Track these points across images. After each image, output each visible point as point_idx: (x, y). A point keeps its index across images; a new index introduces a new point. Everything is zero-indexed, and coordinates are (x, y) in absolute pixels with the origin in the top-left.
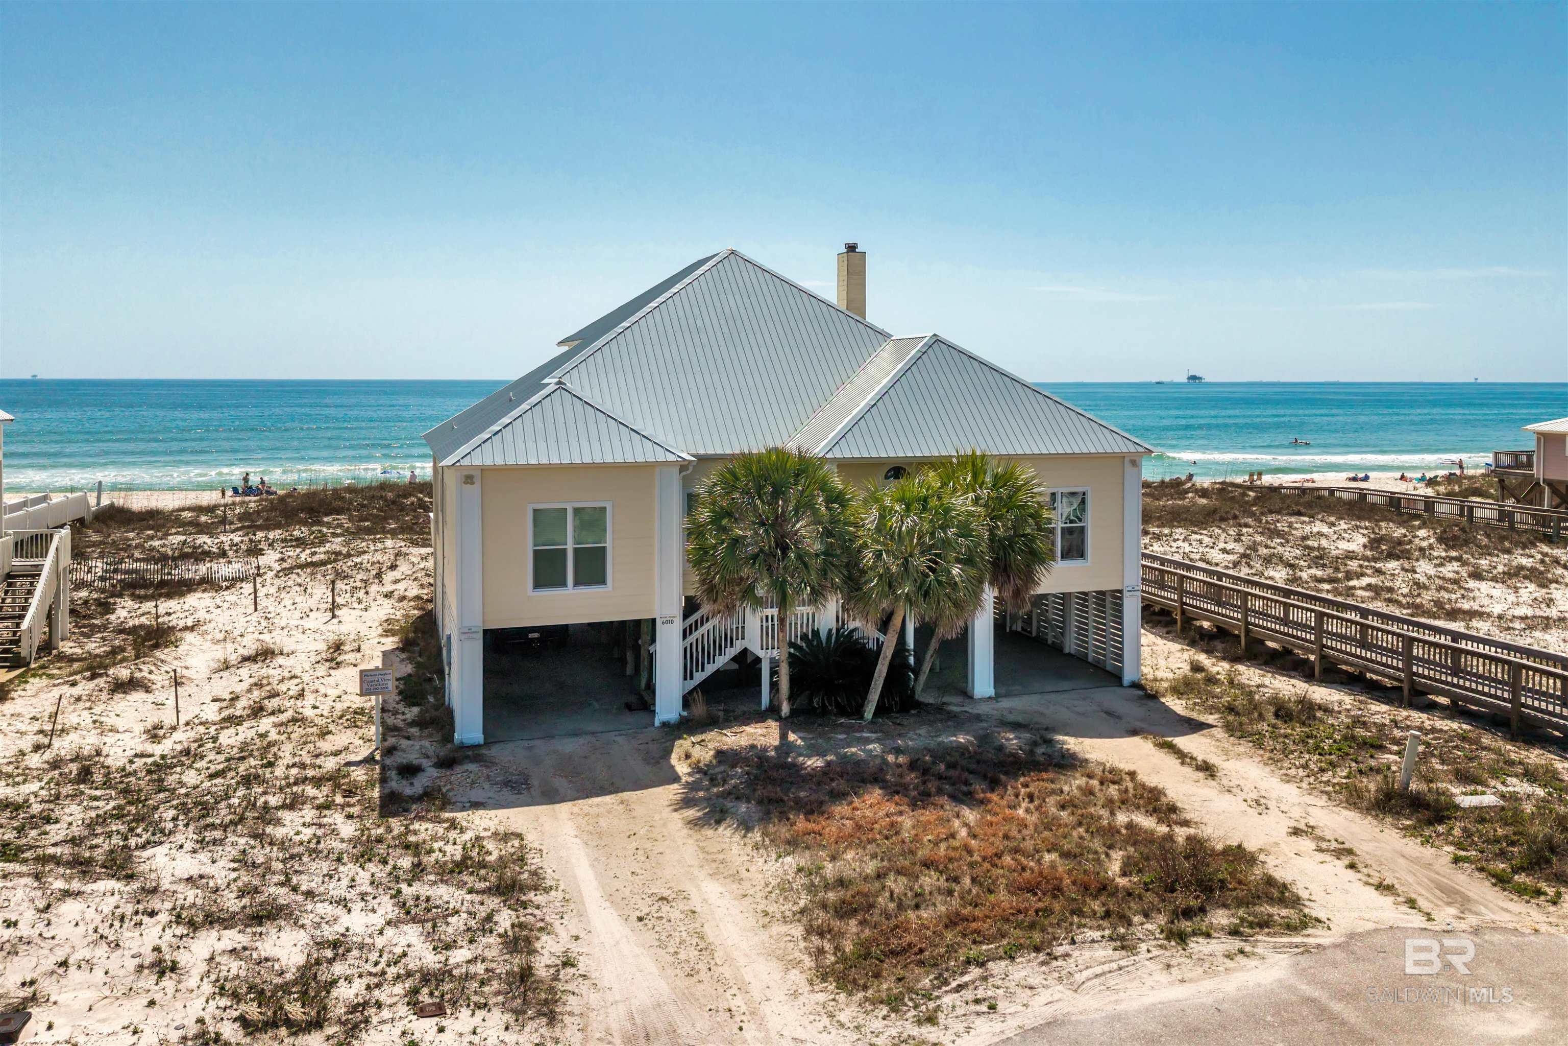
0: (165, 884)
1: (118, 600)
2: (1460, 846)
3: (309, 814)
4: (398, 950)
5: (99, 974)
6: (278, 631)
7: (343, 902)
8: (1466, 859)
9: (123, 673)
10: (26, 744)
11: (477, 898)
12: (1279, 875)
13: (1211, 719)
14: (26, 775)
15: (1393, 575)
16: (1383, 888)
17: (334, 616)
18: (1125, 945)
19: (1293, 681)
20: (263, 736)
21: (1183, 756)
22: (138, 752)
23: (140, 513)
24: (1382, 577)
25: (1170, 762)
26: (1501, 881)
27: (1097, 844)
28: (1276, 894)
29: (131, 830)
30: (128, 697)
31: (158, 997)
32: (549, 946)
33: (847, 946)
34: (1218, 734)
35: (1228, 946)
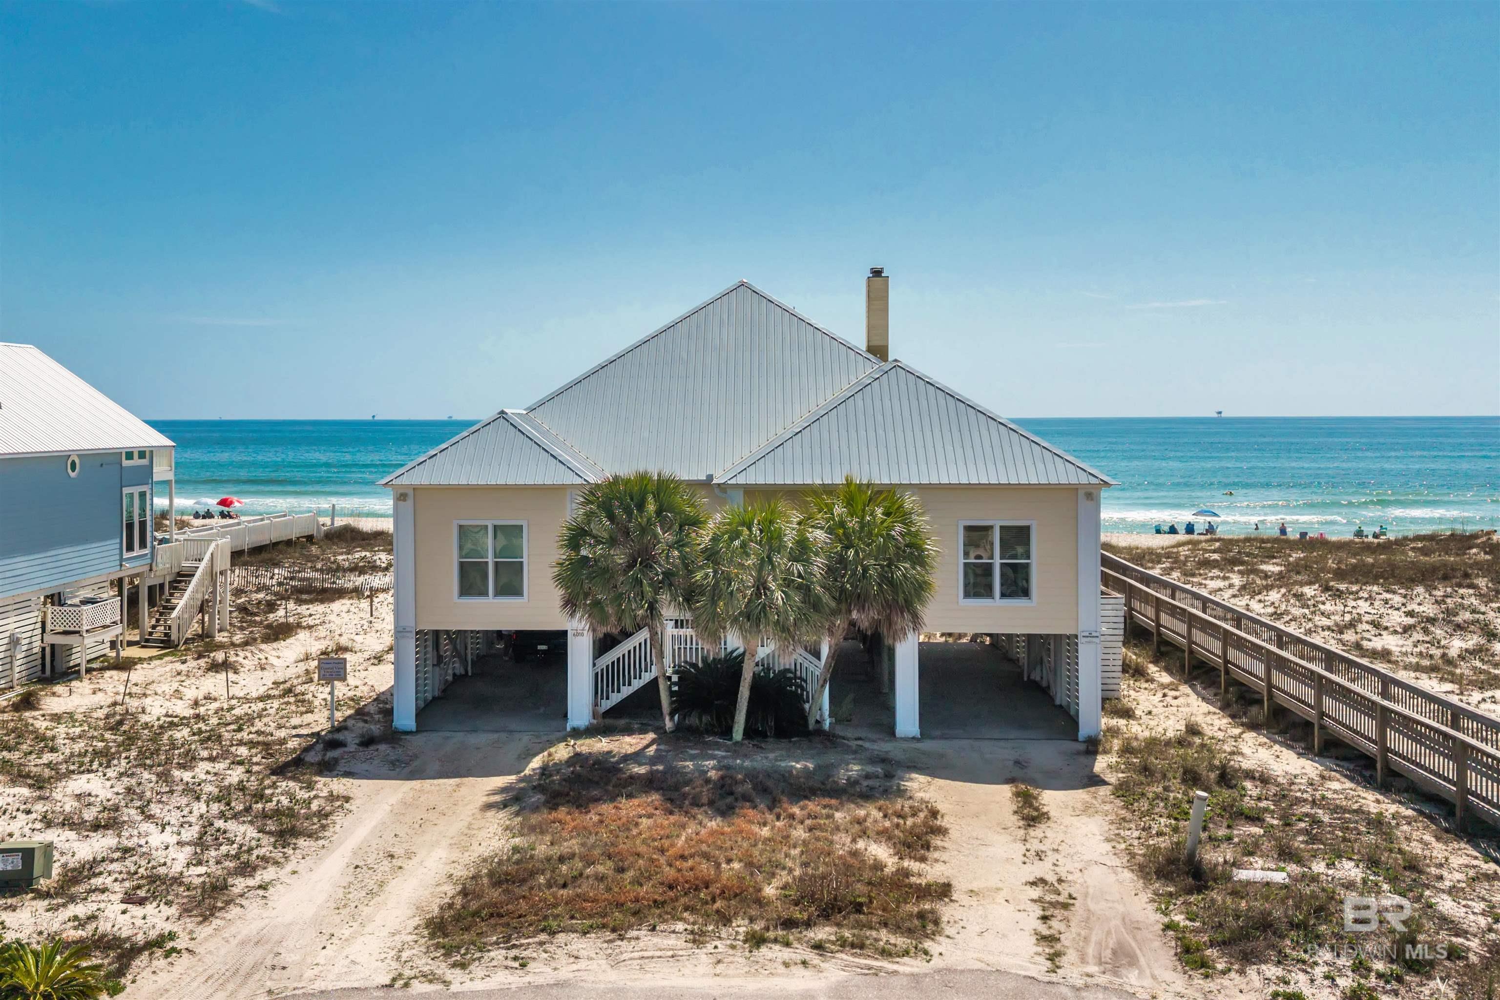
1: (284, 602)
3: (220, 765)
4: (163, 861)
6: (373, 634)
7: (165, 825)
8: (1180, 929)
11: (259, 835)
12: (953, 914)
14: (84, 722)
16: (1048, 939)
18: (699, 939)
20: (264, 710)
21: (1027, 806)
22: (171, 713)
23: (367, 533)
26: (1187, 952)
29: (92, 762)
30: (217, 675)
32: (268, 874)
33: (474, 905)
34: (1104, 791)
35: (798, 958)
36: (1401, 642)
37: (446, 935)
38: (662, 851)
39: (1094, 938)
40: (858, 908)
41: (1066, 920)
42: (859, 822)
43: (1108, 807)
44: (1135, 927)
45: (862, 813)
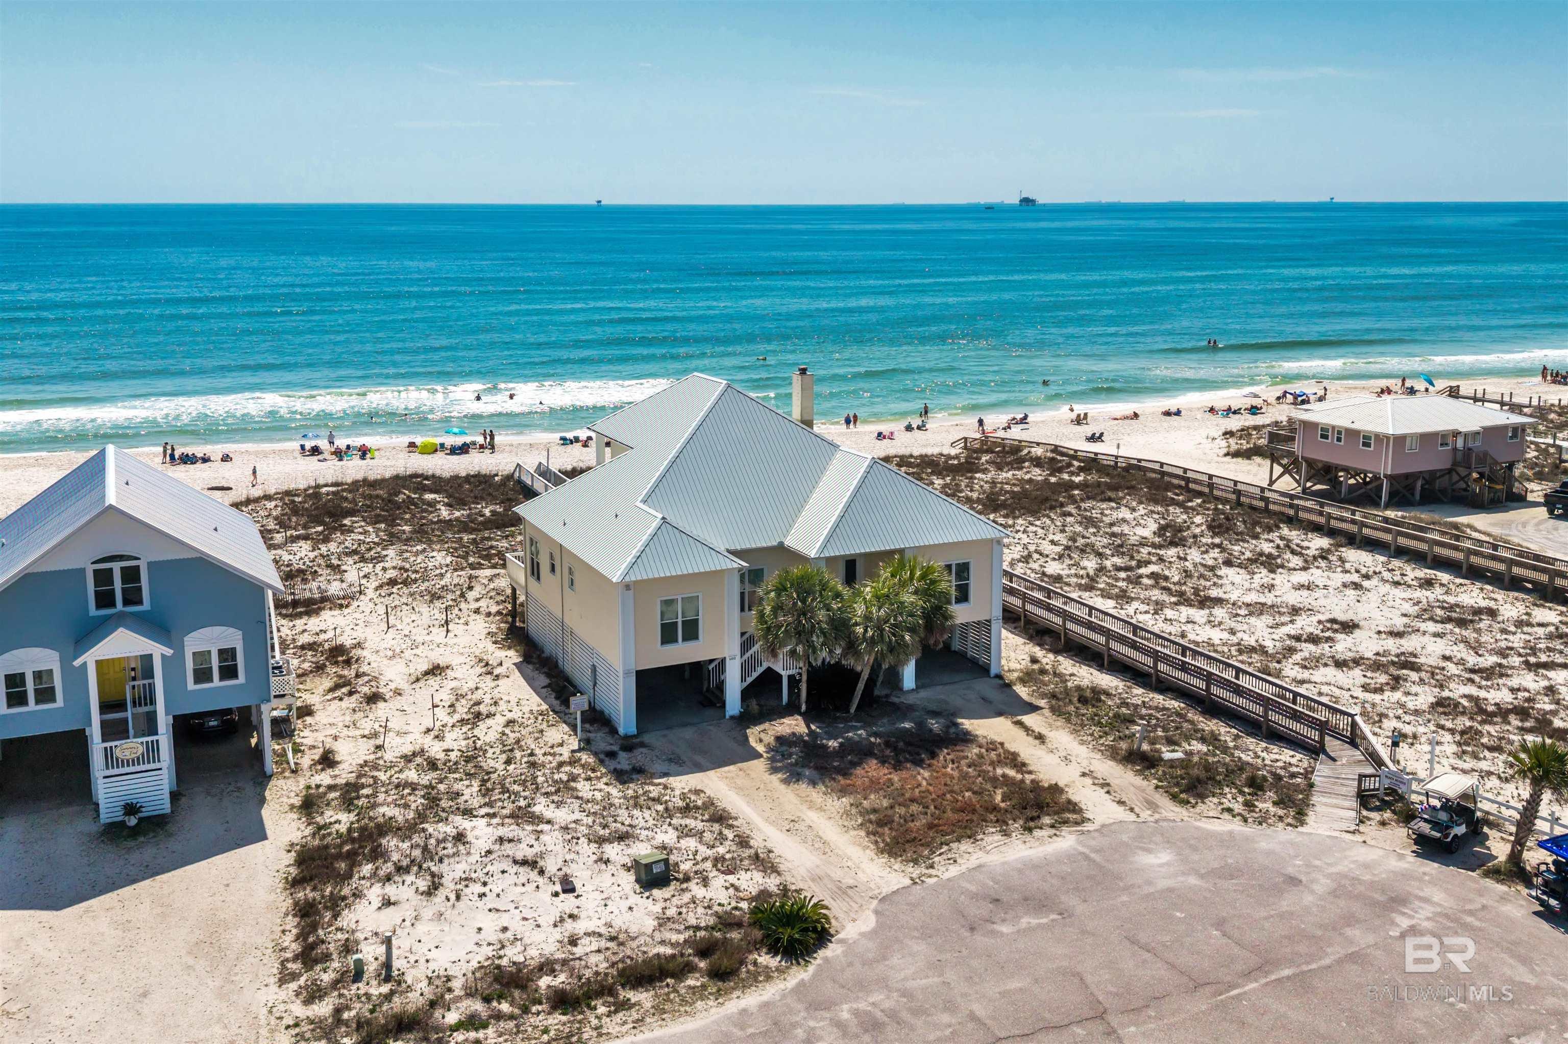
0: (568, 825)
2: (1160, 780)
4: (692, 848)
5: (582, 864)
7: (649, 829)
8: (1161, 787)
11: (707, 823)
12: (1075, 798)
13: (1042, 703)
15: (1170, 562)
16: (1121, 803)
17: (448, 631)
18: (1006, 834)
19: (1092, 670)
21: (1027, 729)
24: (1162, 566)
25: (1021, 733)
26: (1174, 797)
27: (989, 786)
28: (1071, 807)
31: (614, 871)
33: (886, 839)
34: (1046, 712)
37: (899, 855)
38: (927, 792)
39: (1133, 798)
41: (1116, 791)
43: (1059, 723)
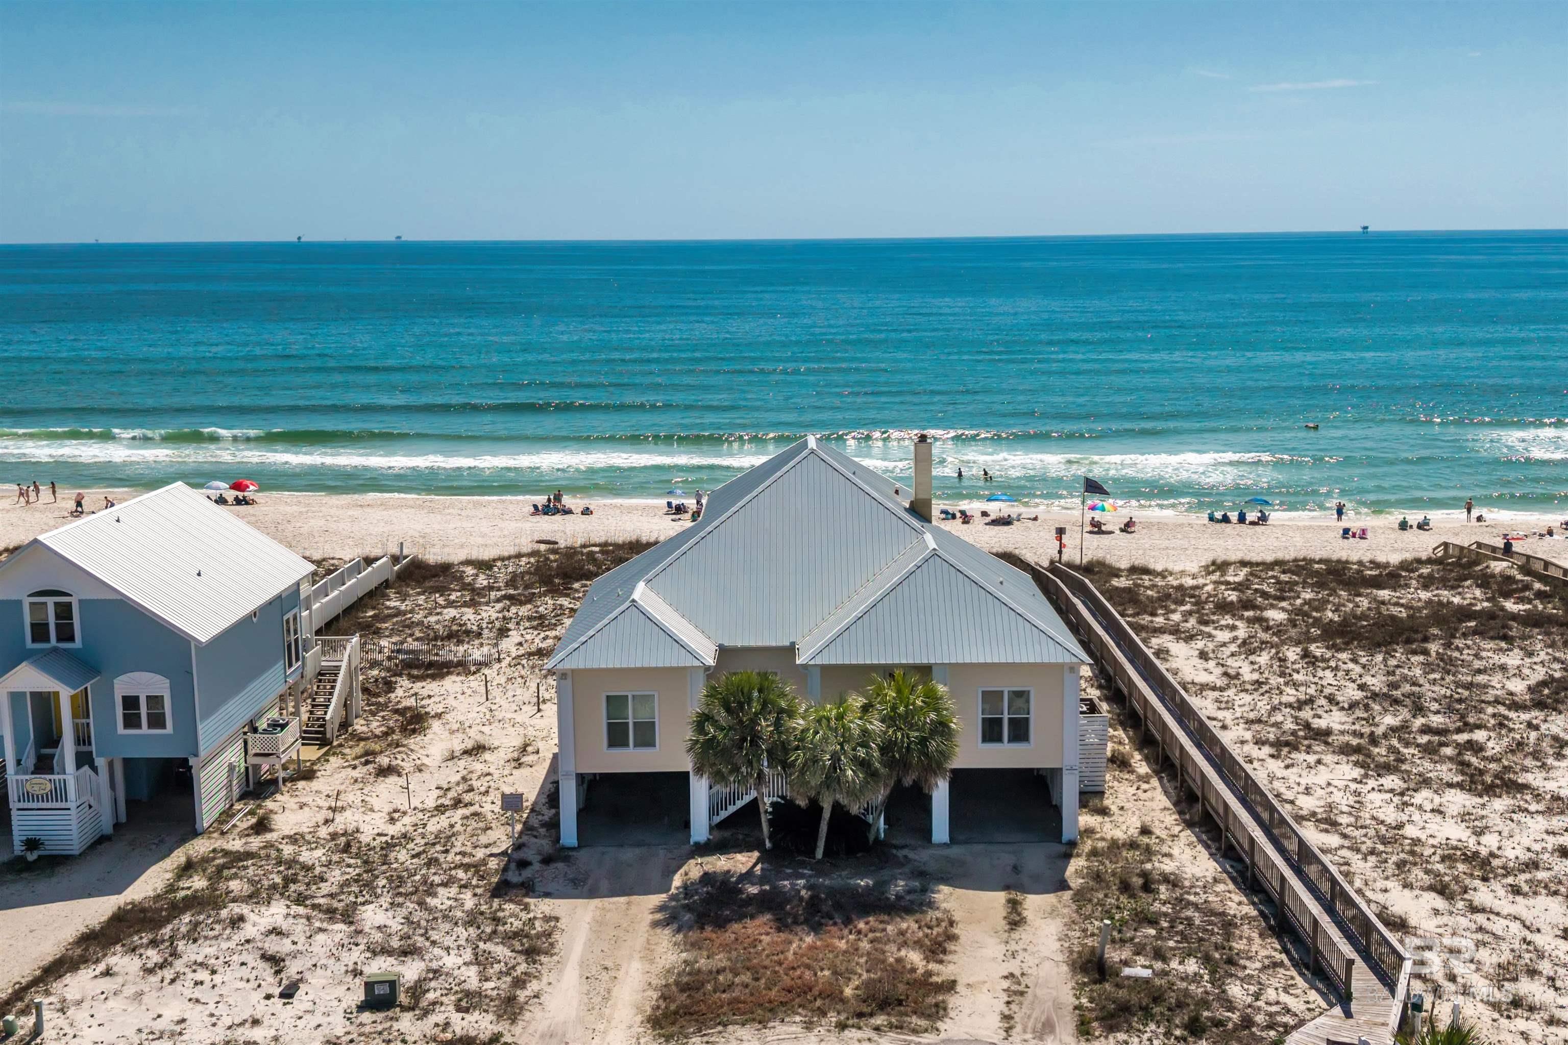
0: (367, 929)
1: (399, 679)
3: (453, 890)
4: (463, 979)
5: (329, 972)
6: (496, 724)
7: (448, 949)
8: (1082, 1008)
9: (384, 760)
10: (320, 817)
11: (514, 955)
13: (1080, 884)
14: (316, 844)
17: (539, 710)
19: (1203, 853)
20: (452, 826)
22: (380, 831)
26: (1082, 1024)
27: (862, 969)
29: (361, 892)
30: (387, 780)
31: (352, 986)
32: (533, 986)
33: (673, 1007)
34: (1067, 895)
35: (866, 1036)
36: (1344, 719)
37: (662, 1028)
38: (780, 963)
39: (1034, 1016)
40: (900, 1003)
41: (1021, 1004)
42: (902, 933)
43: (1066, 911)
44: (1058, 1006)
45: (904, 925)
